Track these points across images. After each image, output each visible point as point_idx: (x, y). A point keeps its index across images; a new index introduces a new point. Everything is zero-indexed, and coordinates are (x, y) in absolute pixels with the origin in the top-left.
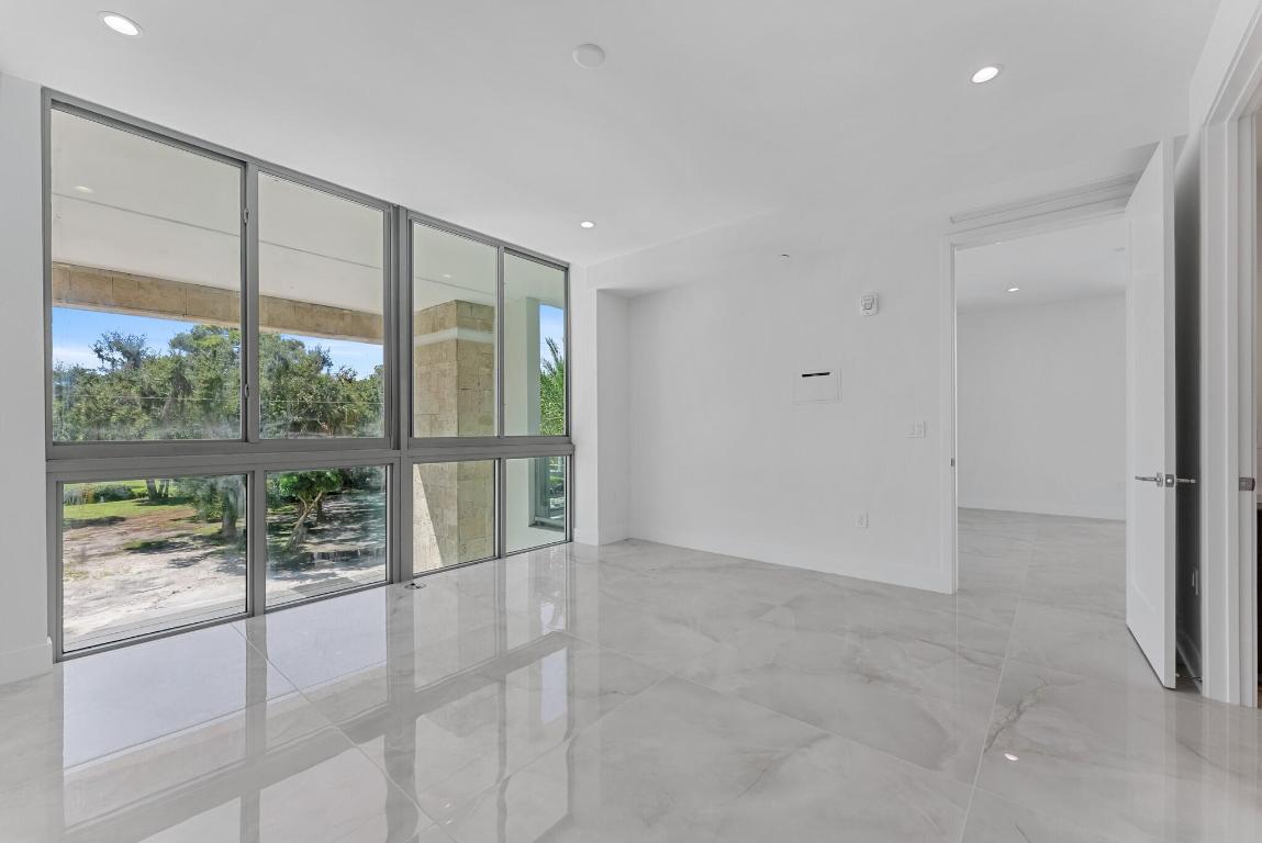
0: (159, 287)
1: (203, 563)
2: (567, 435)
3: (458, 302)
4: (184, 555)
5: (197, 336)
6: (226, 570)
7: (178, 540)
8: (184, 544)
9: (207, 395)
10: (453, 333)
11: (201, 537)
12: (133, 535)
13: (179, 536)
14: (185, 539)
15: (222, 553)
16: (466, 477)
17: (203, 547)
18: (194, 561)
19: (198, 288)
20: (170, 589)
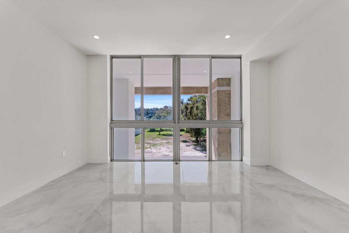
0: (159, 89)
1: (191, 146)
2: (241, 120)
3: (218, 79)
4: (188, 144)
5: (191, 98)
6: (194, 149)
7: (188, 141)
8: (189, 142)
9: (191, 111)
10: (217, 88)
11: (192, 141)
12: (182, 139)
13: (189, 140)
14: (190, 141)
15: (194, 144)
16: (221, 133)
17: (192, 143)
18: (190, 145)
19: (165, 88)
20: (184, 151)
